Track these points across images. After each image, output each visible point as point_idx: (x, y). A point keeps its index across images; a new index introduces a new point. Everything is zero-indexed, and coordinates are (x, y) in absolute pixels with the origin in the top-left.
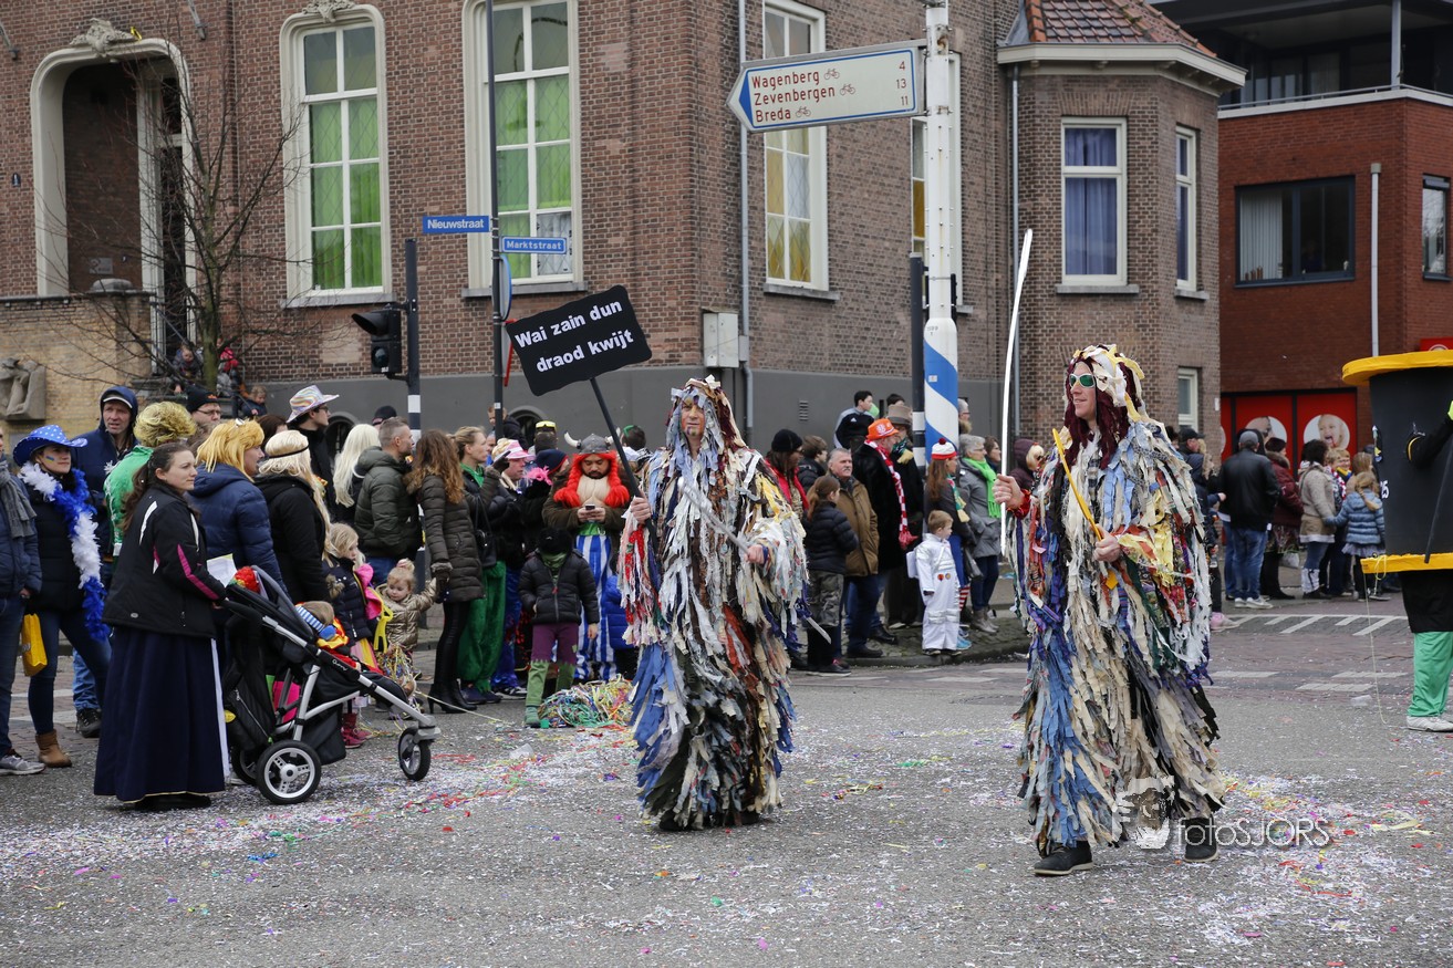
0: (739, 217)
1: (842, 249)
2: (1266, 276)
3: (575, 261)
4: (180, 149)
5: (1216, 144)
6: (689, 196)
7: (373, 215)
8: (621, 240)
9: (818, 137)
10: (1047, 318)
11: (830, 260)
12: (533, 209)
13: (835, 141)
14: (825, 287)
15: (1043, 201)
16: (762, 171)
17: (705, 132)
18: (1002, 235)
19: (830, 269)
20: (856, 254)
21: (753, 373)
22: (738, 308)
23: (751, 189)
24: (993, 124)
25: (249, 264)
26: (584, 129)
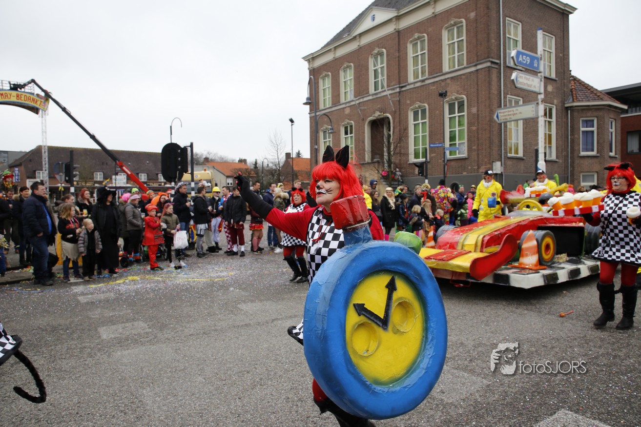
0: (501, 142)
1: (526, 148)
2: (634, 151)
3: (466, 152)
4: (390, 135)
5: (620, 122)
6: (490, 138)
7: (426, 145)
8: (475, 147)
9: (521, 123)
10: (577, 161)
11: (524, 150)
12: (457, 142)
13: (525, 125)
14: (522, 156)
15: (576, 136)
16: (507, 132)
17: (494, 124)
18: (566, 144)
19: (524, 153)
20: (530, 149)
21: (505, 175)
22: (501, 161)
23: (504, 136)
24: (564, 120)
25: (402, 155)
26: (468, 125)
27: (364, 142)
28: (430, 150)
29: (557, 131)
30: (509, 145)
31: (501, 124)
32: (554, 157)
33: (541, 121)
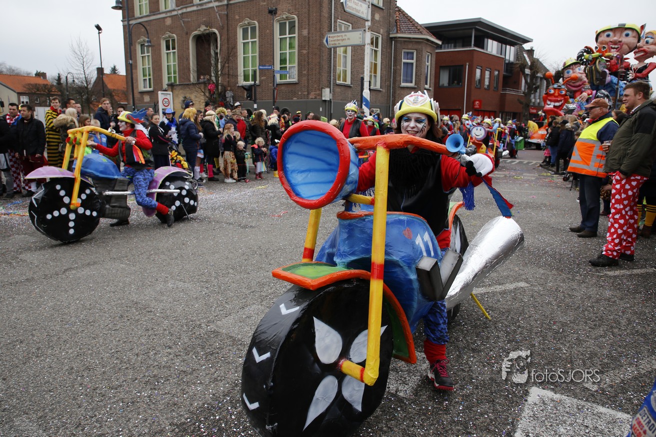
0: (331, 68)
1: (354, 75)
2: (445, 85)
3: (296, 76)
4: (217, 53)
5: (435, 57)
6: (319, 63)
7: (256, 67)
8: (305, 72)
9: (349, 49)
10: (398, 92)
11: (351, 78)
12: (288, 65)
13: (353, 52)
14: (350, 84)
15: (398, 67)
16: (336, 58)
17: (324, 49)
18: (389, 74)
19: (351, 80)
20: (357, 77)
21: (334, 102)
22: (330, 88)
23: (334, 62)
24: (388, 50)
25: (230, 76)
26: (298, 48)
27: (188, 59)
28: (260, 73)
29: (381, 61)
30: (338, 72)
31: (330, 49)
32: (378, 87)
33: (368, 49)
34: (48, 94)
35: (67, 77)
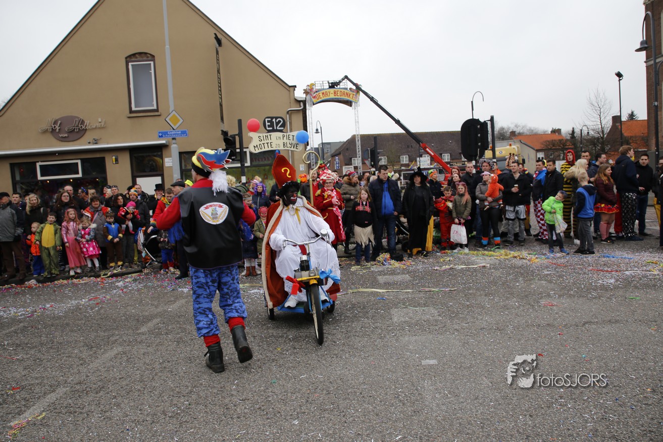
34: (562, 148)
35: (581, 130)
